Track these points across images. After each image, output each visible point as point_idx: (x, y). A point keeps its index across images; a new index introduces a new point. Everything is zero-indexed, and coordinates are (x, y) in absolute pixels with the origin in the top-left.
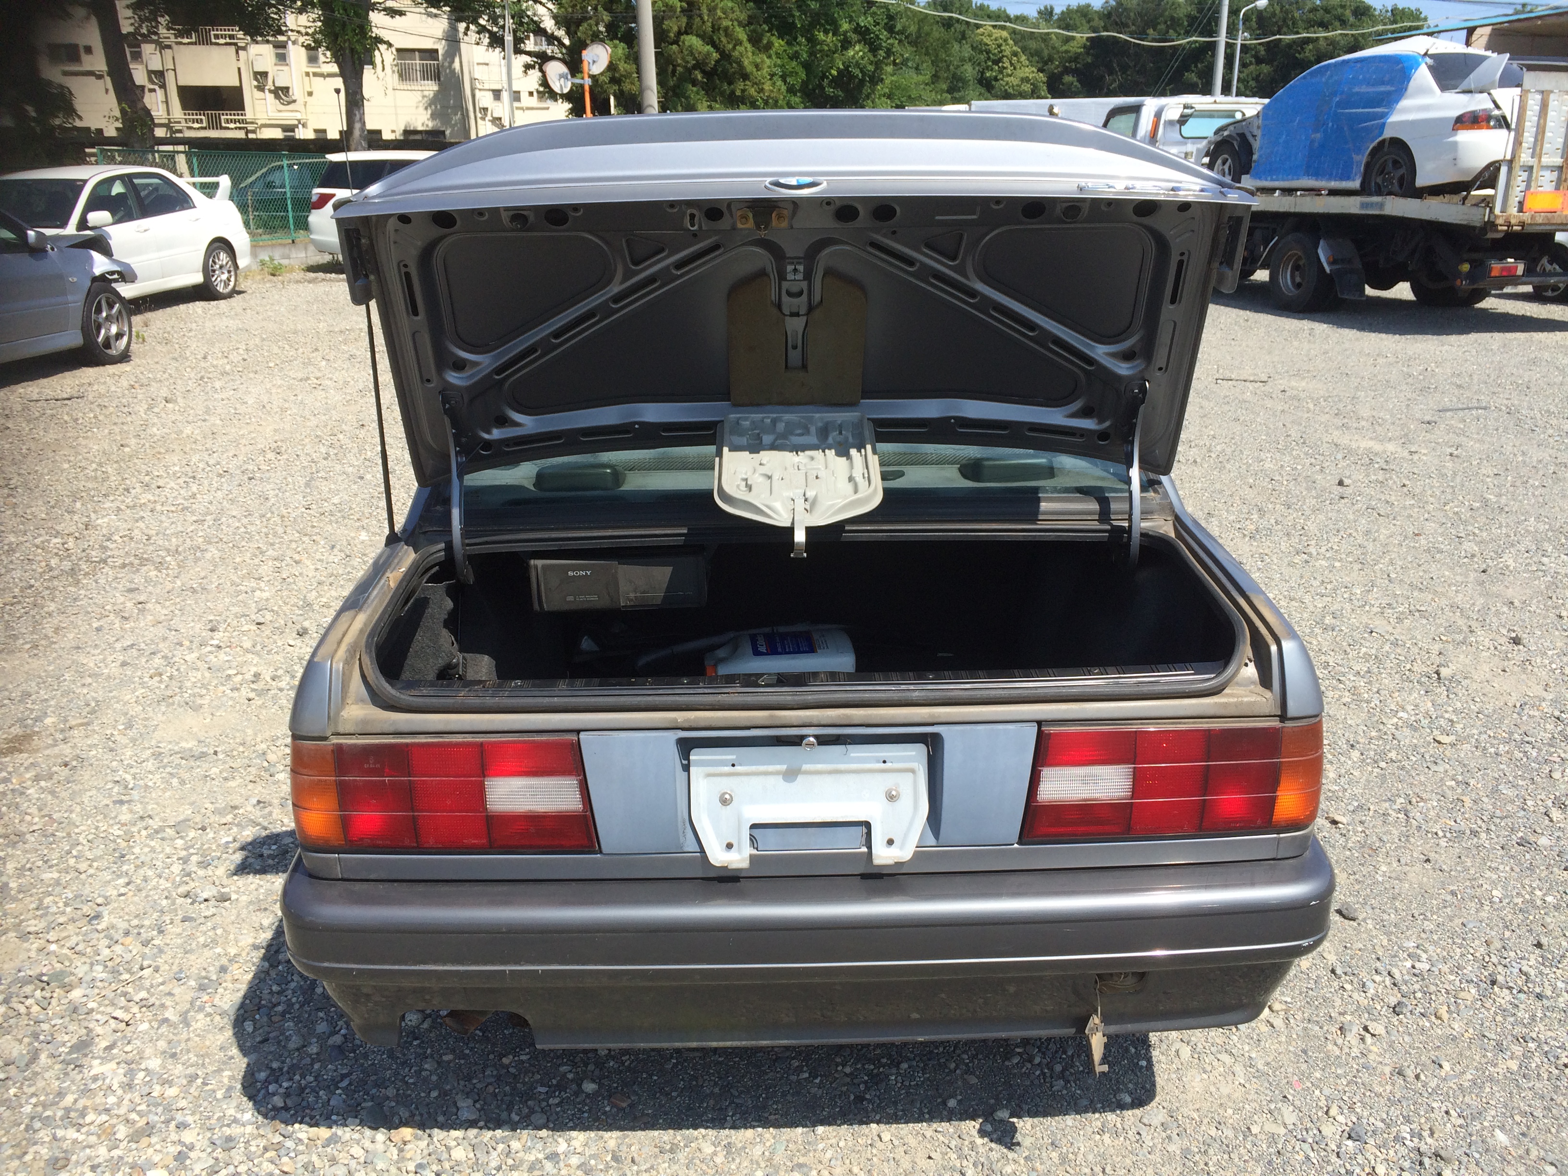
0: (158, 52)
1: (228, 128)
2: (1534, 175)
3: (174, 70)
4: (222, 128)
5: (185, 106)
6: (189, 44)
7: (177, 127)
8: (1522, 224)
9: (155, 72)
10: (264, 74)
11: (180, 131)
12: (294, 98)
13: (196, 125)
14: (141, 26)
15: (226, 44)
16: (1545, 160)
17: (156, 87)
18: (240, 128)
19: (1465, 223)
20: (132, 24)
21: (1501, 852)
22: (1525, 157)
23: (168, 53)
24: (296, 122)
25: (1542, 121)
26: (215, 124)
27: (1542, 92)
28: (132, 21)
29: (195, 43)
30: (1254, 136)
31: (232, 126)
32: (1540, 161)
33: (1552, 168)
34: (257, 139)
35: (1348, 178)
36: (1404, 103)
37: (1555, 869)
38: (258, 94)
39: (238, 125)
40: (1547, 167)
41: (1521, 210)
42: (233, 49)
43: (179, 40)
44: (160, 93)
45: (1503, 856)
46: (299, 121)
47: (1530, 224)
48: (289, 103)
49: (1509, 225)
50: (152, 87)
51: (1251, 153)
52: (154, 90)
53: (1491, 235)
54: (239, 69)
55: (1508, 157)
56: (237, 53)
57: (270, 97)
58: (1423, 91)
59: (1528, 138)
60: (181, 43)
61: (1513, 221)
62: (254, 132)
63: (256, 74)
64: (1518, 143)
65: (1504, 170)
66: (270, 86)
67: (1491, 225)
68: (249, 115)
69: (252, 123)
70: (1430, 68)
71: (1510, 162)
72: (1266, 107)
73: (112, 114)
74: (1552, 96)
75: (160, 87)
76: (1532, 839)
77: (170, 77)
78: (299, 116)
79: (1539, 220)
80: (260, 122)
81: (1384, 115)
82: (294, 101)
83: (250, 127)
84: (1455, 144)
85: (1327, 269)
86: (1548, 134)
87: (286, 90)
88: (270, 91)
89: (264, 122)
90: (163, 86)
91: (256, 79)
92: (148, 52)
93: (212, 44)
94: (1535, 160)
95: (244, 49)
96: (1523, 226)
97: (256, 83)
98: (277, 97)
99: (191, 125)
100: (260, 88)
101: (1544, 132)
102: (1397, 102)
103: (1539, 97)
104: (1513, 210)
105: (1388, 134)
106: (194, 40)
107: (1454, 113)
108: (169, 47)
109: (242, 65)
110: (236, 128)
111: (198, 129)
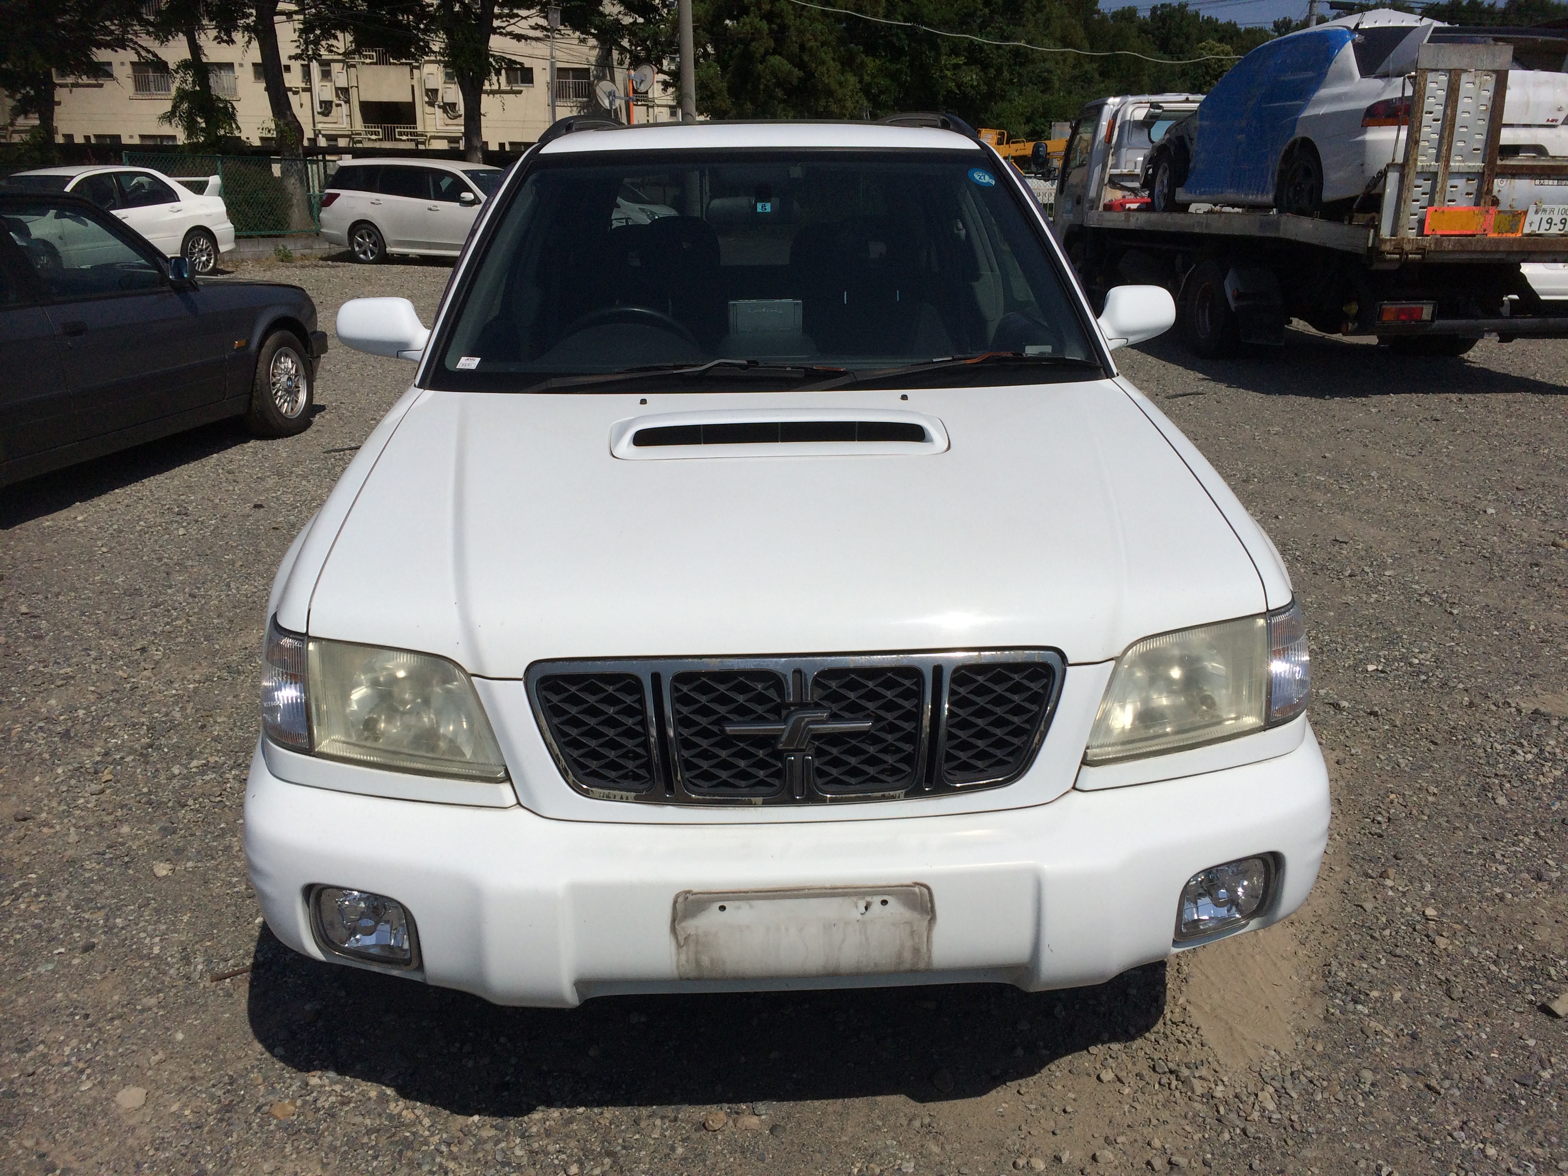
0: (344, 71)
1: (401, 140)
2: (1439, 186)
3: (357, 87)
4: (396, 140)
5: (366, 119)
6: (371, 64)
7: (358, 138)
8: (1422, 250)
9: (341, 89)
10: (435, 91)
11: (360, 142)
12: (459, 112)
13: (374, 137)
15: (403, 64)
16: (1456, 164)
17: (342, 103)
18: (411, 140)
19: (1349, 249)
22: (1425, 160)
23: (353, 72)
24: (460, 135)
25: (1449, 112)
26: (390, 136)
27: (1450, 71)
29: (376, 64)
30: (1191, 139)
31: (404, 138)
32: (1447, 165)
33: (1468, 176)
34: (426, 150)
35: (1263, 191)
36: (1323, 92)
38: (428, 109)
39: (409, 137)
40: (1460, 174)
41: (1421, 232)
42: (408, 68)
43: (363, 60)
44: (345, 107)
46: (462, 134)
47: (1435, 252)
48: (455, 117)
49: (1402, 252)
50: (338, 102)
51: (1187, 161)
52: (340, 105)
53: (1377, 266)
54: (413, 86)
55: (1400, 160)
56: (412, 71)
57: (439, 112)
58: (1346, 76)
59: (1430, 132)
60: (363, 63)
61: (1407, 247)
62: (423, 143)
63: (427, 91)
64: (1413, 141)
65: (1393, 177)
66: (439, 101)
67: (1375, 252)
68: (420, 128)
69: (422, 135)
70: (1356, 47)
71: (1403, 168)
72: (1202, 104)
73: (265, 126)
74: (1464, 77)
75: (346, 102)
77: (353, 93)
78: (462, 129)
79: (1448, 245)
80: (429, 135)
81: (1301, 109)
82: (459, 116)
83: (421, 139)
84: (1363, 143)
85: (1233, 305)
86: (1459, 130)
87: (452, 105)
88: (439, 107)
89: (433, 134)
90: (347, 101)
91: (427, 95)
92: (336, 71)
93: (391, 63)
94: (1442, 164)
95: (418, 68)
96: (1423, 254)
97: (427, 99)
98: (445, 111)
99: (369, 136)
100: (431, 104)
101: (1453, 126)
102: (1315, 90)
103: (1444, 78)
104: (1412, 234)
105: (1299, 133)
106: (375, 60)
107: (1366, 104)
108: (354, 66)
109: (415, 82)
110: (408, 140)
111: (375, 140)
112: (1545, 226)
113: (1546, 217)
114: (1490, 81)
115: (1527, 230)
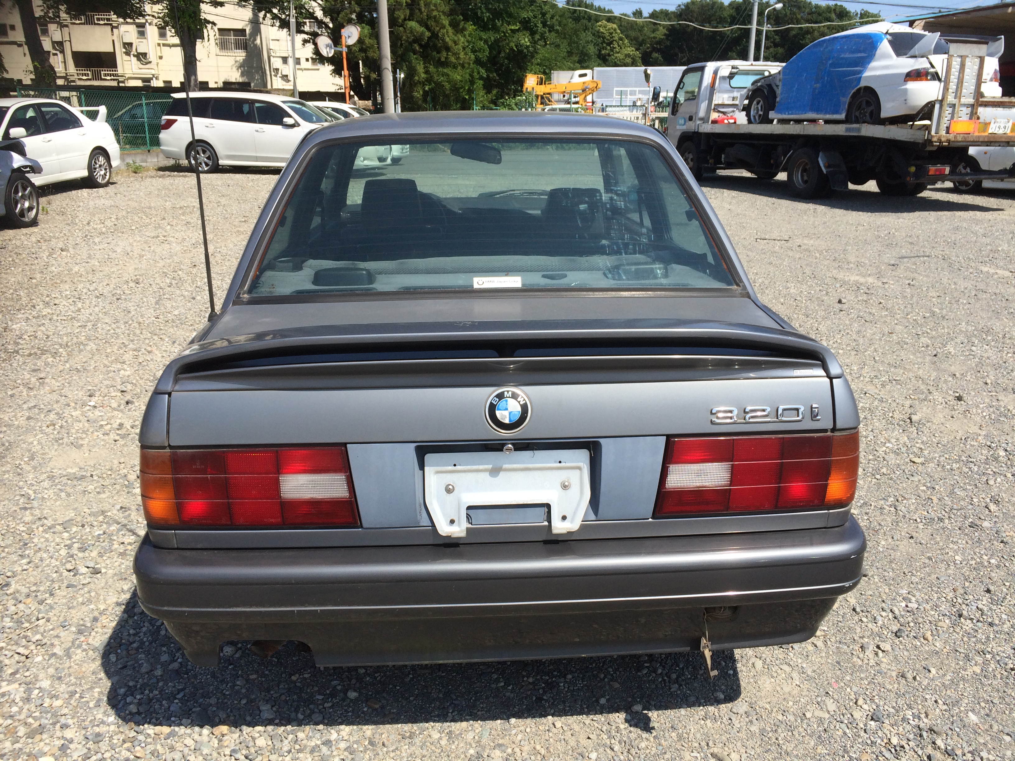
0: (59, 29)
1: (106, 80)
2: (956, 110)
3: (70, 41)
4: (102, 79)
5: (77, 65)
6: (80, 24)
7: (72, 78)
8: (949, 141)
9: (57, 43)
10: (131, 44)
11: (74, 81)
12: (150, 60)
13: (84, 78)
14: (48, 12)
15: (105, 24)
16: (963, 100)
17: (58, 52)
18: (114, 80)
19: (912, 140)
20: (42, 10)
21: (959, 532)
22: (950, 98)
23: (66, 30)
24: (151, 76)
25: (961, 75)
26: (97, 77)
27: (962, 56)
28: (42, 8)
29: (84, 24)
30: (777, 86)
31: (109, 78)
32: (960, 101)
33: (967, 106)
34: (125, 87)
35: (837, 112)
36: (873, 64)
37: (995, 542)
38: (126, 58)
39: (112, 77)
40: (964, 105)
41: (948, 132)
42: (109, 28)
43: (74, 21)
44: (60, 56)
45: (960, 534)
46: (153, 75)
47: (953, 142)
48: (147, 63)
49: (940, 141)
50: (55, 52)
51: (775, 97)
52: (56, 54)
53: (929, 148)
54: (113, 41)
55: (940, 98)
56: (112, 30)
57: (134, 59)
58: (886, 56)
59: (953, 86)
60: (75, 24)
61: (943, 139)
62: (123, 82)
63: (125, 44)
64: (946, 89)
65: (937, 106)
66: (134, 52)
67: (929, 142)
68: (120, 71)
69: (122, 76)
70: (890, 42)
71: (941, 102)
72: (784, 68)
73: (28, 69)
74: (967, 59)
75: (61, 52)
76: (978, 523)
77: (67, 46)
78: (153, 72)
79: (959, 138)
80: (127, 76)
81: (861, 72)
82: (150, 62)
83: (121, 79)
84: (906, 90)
85: (825, 172)
86: (965, 84)
87: (145, 55)
88: (134, 56)
89: (130, 76)
90: (62, 52)
91: (125, 47)
92: (52, 29)
93: (95, 24)
94: (957, 100)
95: (117, 27)
96: (949, 143)
97: (124, 50)
98: (139, 59)
99: (81, 77)
100: (128, 53)
101: (962, 82)
102: (869, 63)
103: (959, 60)
104: (943, 132)
105: (863, 84)
106: (83, 21)
107: (906, 70)
108: (67, 26)
109: (115, 38)
110: (111, 80)
111: (86, 80)
112: (997, 129)
113: (998, 125)
114: (977, 61)
115: (990, 131)
